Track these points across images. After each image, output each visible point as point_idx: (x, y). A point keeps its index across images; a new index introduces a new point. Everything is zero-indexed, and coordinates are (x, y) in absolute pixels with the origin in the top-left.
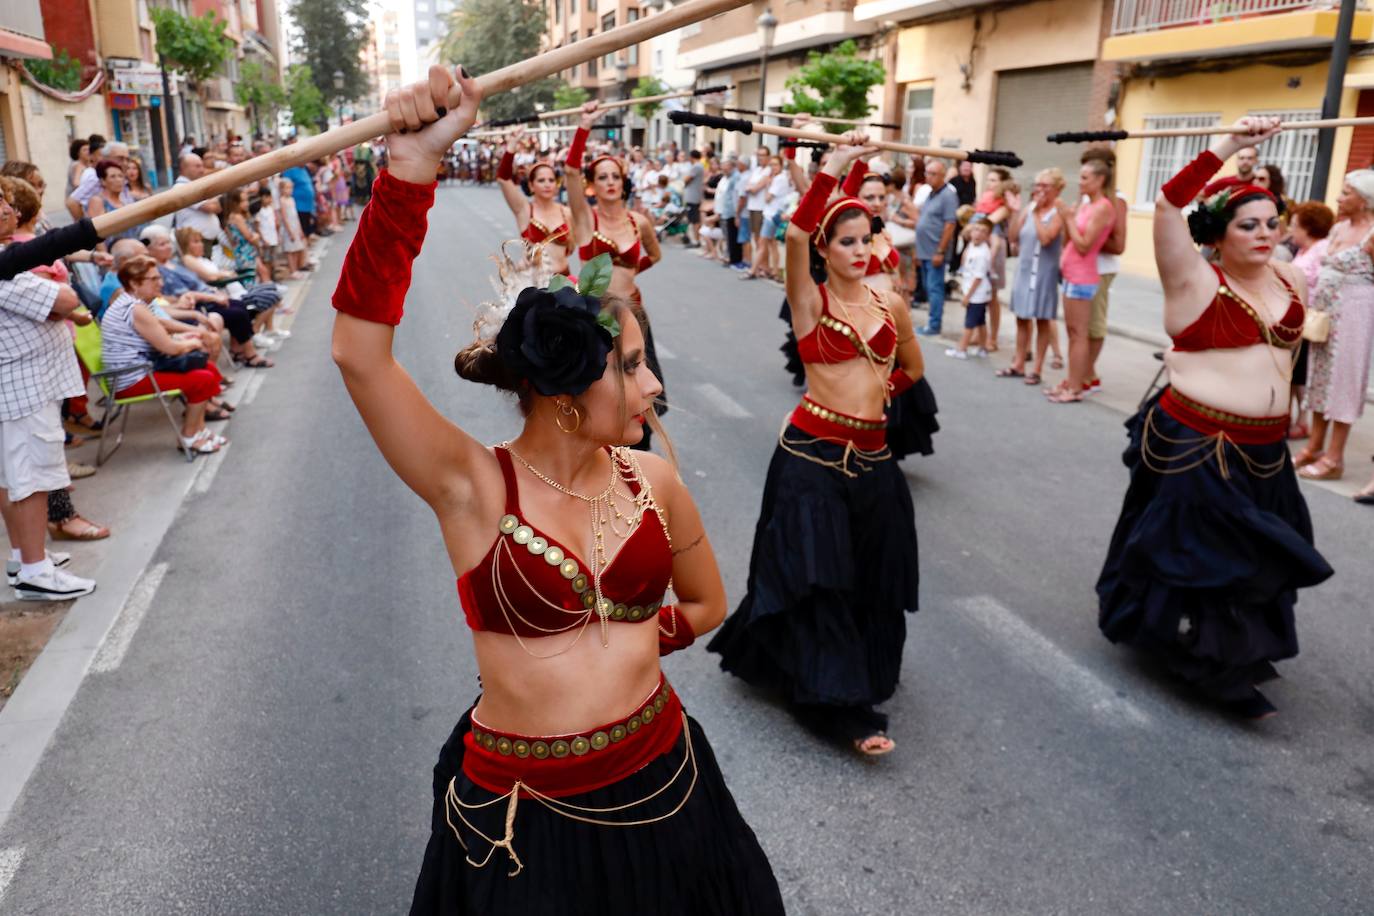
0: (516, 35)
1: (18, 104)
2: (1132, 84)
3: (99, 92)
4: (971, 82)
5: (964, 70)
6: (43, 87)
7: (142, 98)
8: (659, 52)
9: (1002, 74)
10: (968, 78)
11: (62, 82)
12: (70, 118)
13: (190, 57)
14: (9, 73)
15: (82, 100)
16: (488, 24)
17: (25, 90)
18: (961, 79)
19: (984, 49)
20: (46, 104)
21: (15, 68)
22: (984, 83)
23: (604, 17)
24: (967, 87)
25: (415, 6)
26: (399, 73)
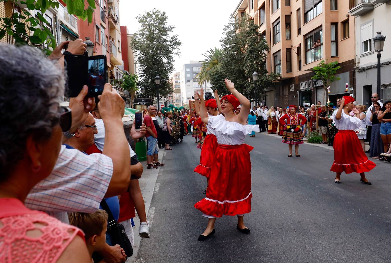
25: (185, 70)
26: (180, 92)
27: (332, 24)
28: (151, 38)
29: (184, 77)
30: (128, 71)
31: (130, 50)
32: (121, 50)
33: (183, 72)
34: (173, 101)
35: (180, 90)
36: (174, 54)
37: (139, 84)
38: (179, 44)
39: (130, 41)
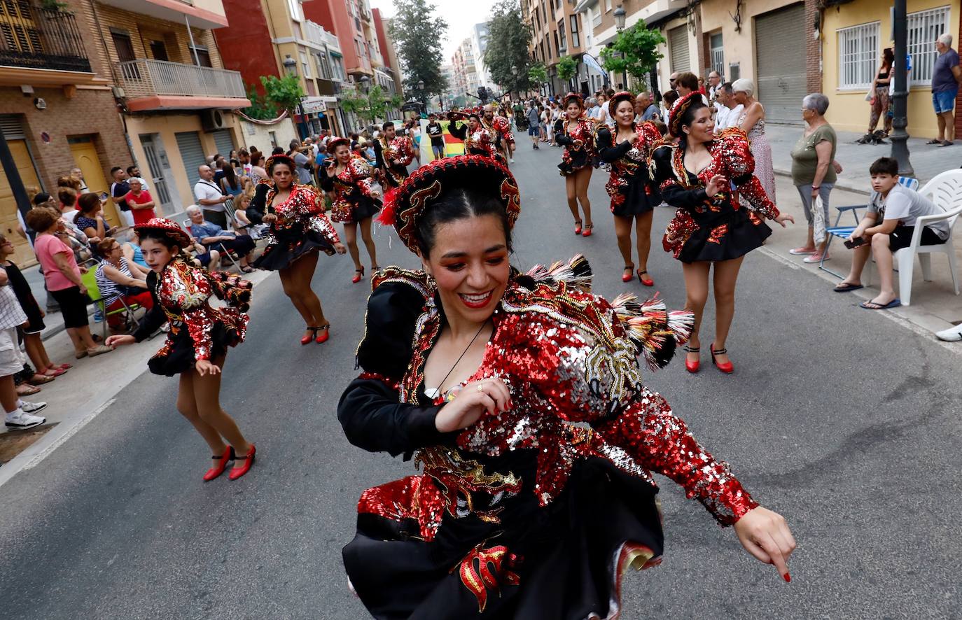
0: (513, 42)
1: (240, 131)
2: (827, 10)
3: (288, 116)
4: (740, 26)
5: (736, 20)
6: (253, 120)
7: (314, 115)
8: (588, 37)
9: (757, 18)
10: (738, 24)
11: (267, 116)
12: (272, 133)
13: (281, 99)
14: (233, 117)
15: (278, 122)
16: (500, 39)
17: (243, 124)
18: (735, 25)
19: (745, 4)
20: (257, 129)
21: (236, 114)
22: (747, 26)
23: (559, 23)
24: (739, 29)
25: (478, 33)
26: (475, 71)
27: (571, 16)
28: (411, 22)
29: (478, 45)
30: (390, 67)
31: (388, 41)
32: (379, 50)
33: (475, 38)
34: (466, 87)
35: (474, 67)
36: (441, 39)
37: (405, 82)
38: (445, 26)
39: (386, 29)
